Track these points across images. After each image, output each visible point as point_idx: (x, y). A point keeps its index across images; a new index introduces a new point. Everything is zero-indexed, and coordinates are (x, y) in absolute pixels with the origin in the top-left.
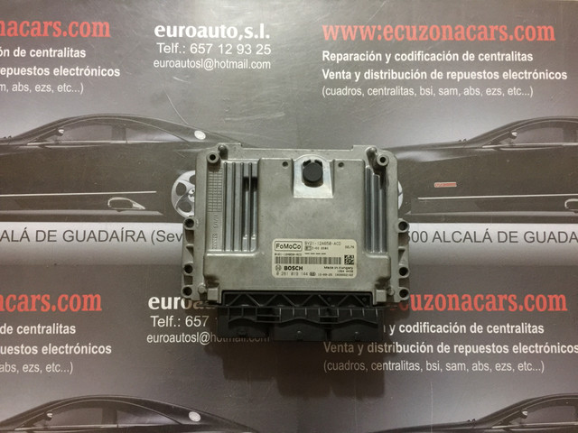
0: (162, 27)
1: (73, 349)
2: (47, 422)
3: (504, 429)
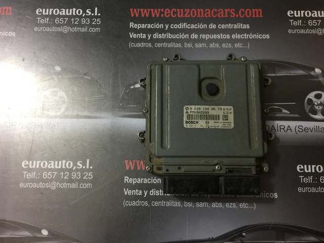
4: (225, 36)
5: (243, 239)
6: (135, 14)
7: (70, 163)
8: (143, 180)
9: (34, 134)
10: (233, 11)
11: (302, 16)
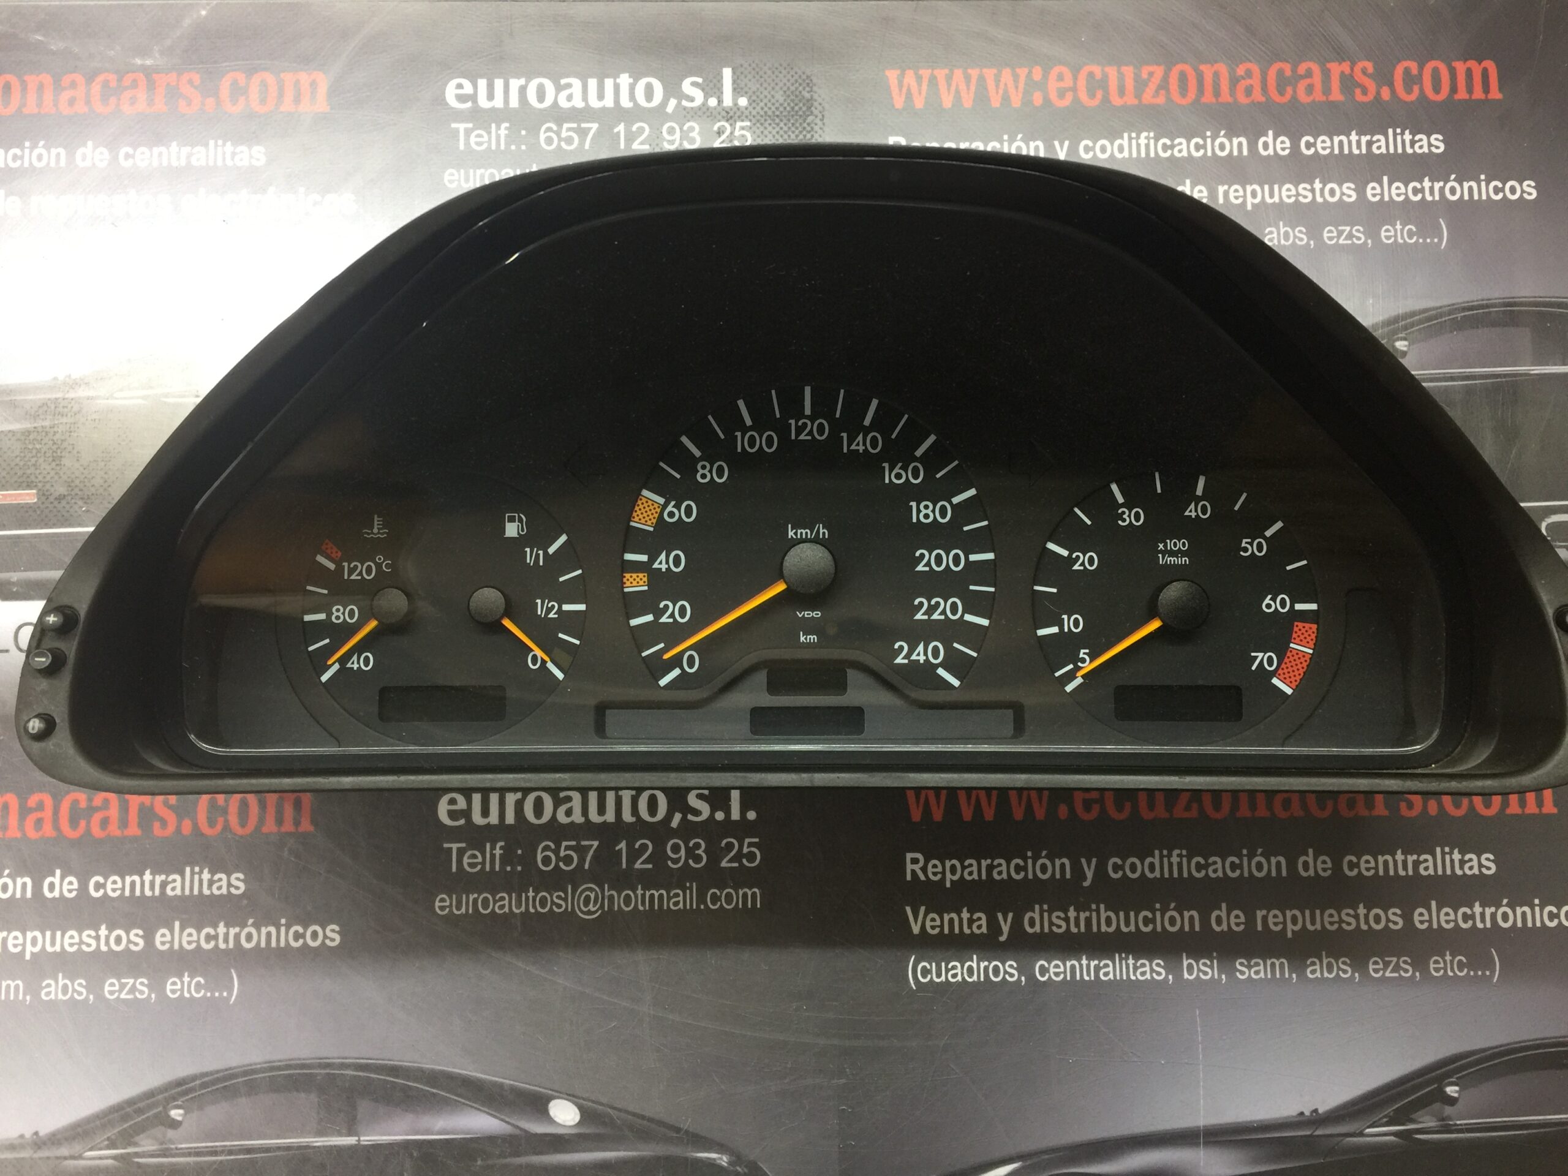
0: (466, 83)
1: (237, 936)
2: (171, 1133)
3: (1395, 1134)
4: (1332, 192)
5: (1448, 1110)
8: (990, 868)
10: (1364, 71)
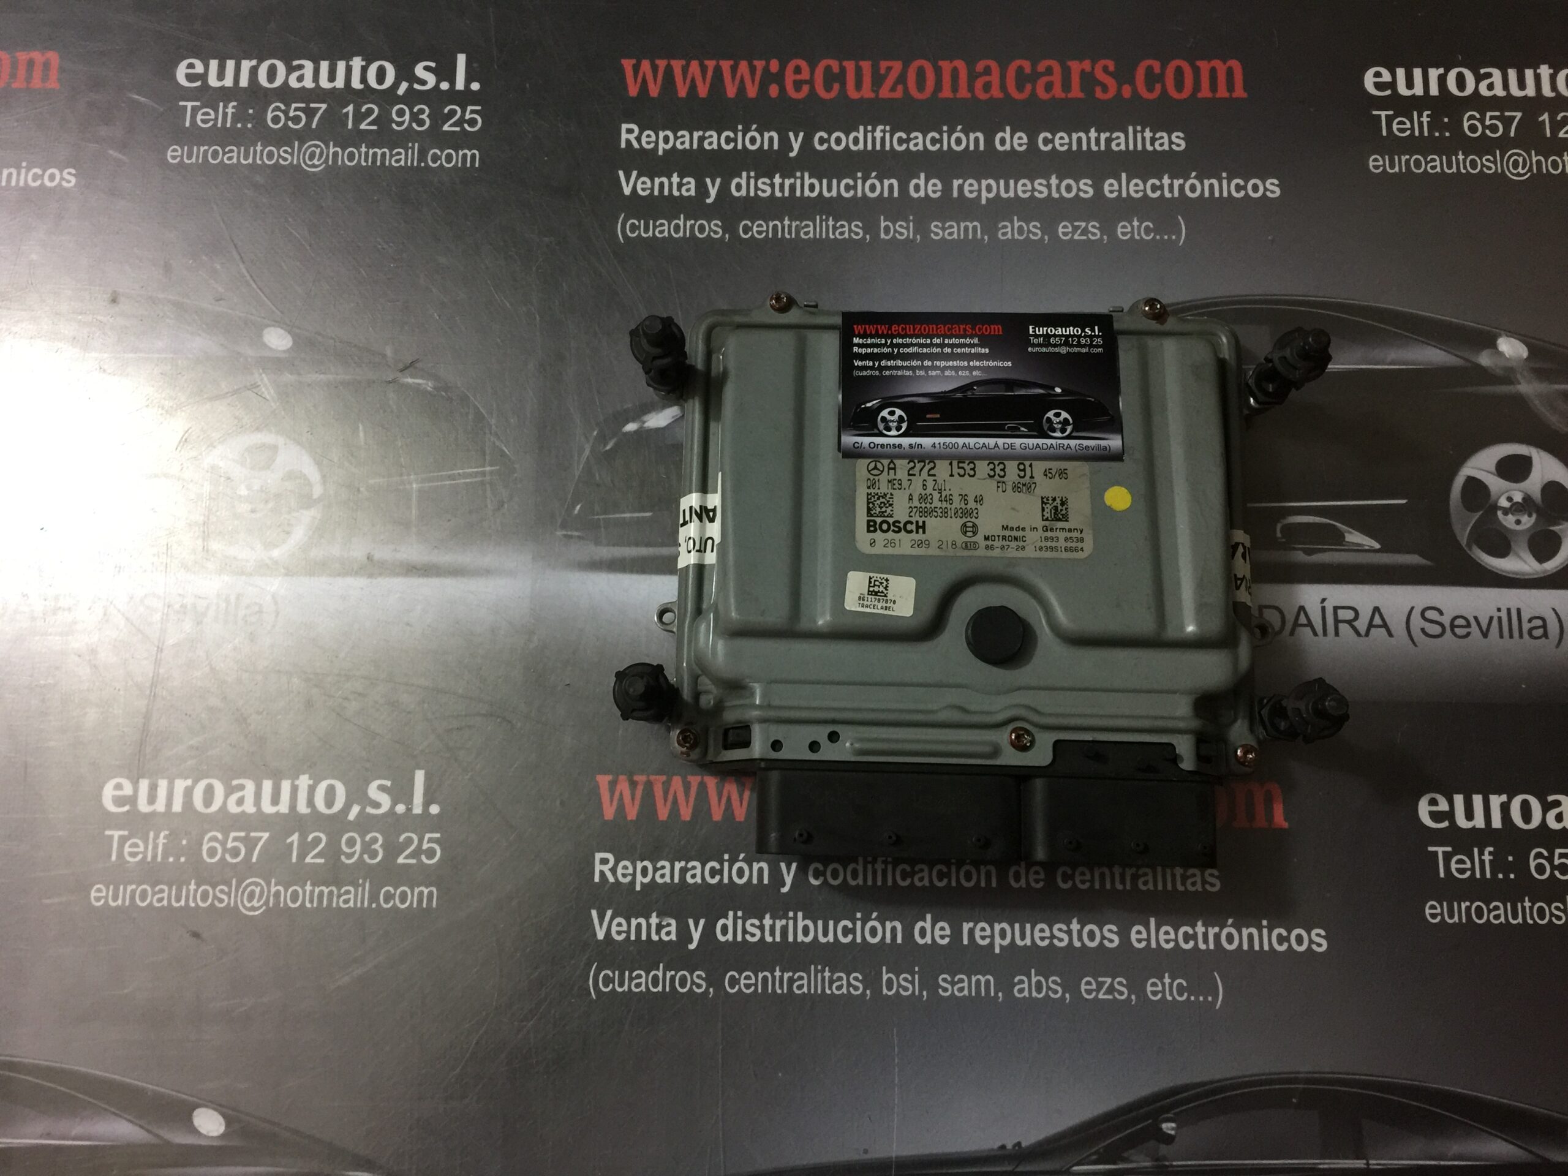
6: (644, 81)
7: (331, 792)
9: (160, 650)
11: (1434, 91)
